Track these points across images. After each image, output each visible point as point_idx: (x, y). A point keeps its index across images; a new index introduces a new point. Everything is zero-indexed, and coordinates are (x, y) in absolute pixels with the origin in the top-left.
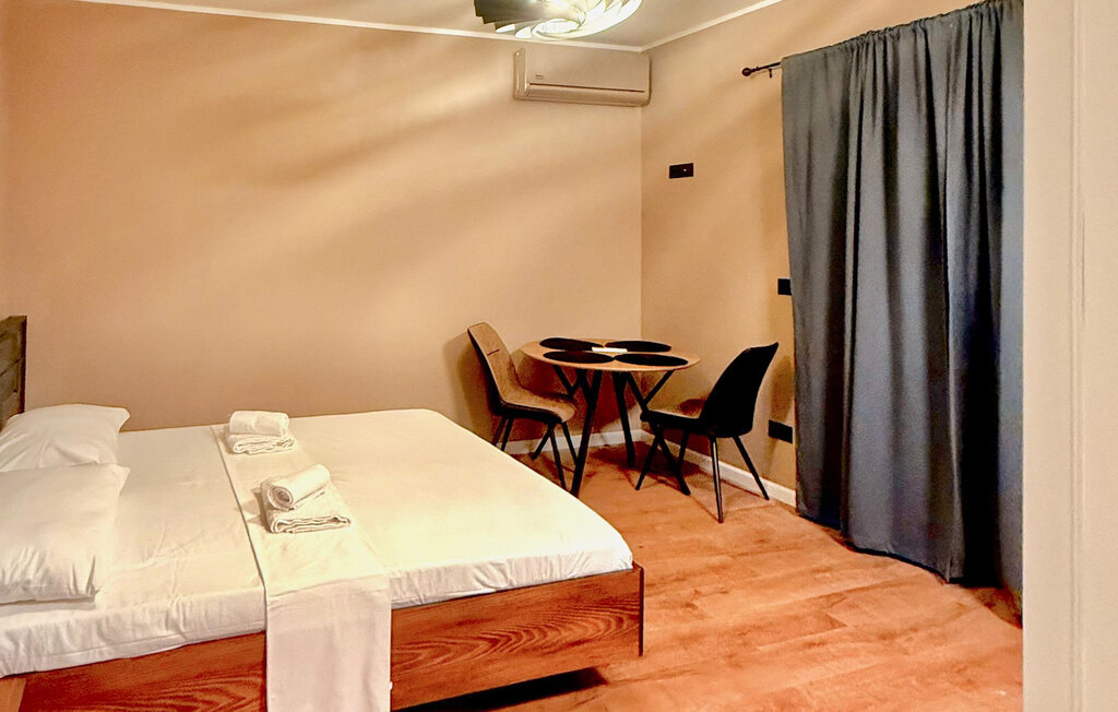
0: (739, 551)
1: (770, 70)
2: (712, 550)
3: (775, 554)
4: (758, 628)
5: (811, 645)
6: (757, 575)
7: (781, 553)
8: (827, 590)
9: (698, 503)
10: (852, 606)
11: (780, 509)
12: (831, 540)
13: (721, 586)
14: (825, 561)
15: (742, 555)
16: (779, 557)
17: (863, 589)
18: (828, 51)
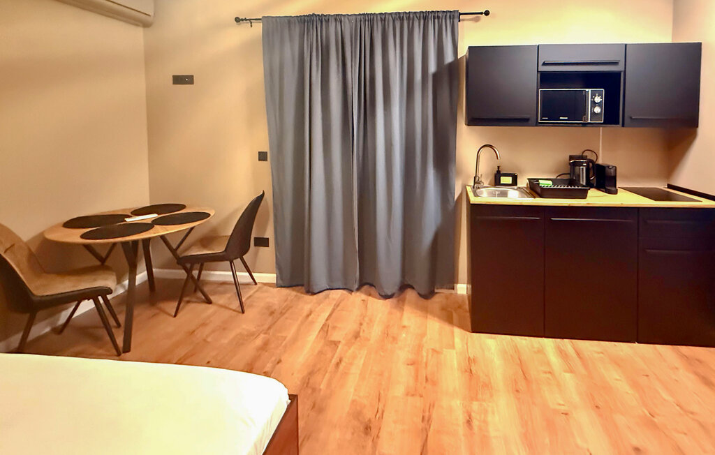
0: (266, 327)
1: (251, 23)
2: (252, 335)
3: (283, 318)
4: (311, 373)
5: (338, 364)
6: (285, 338)
7: (286, 315)
8: (318, 326)
9: (221, 306)
10: (334, 328)
11: (266, 287)
12: (299, 294)
13: (273, 359)
14: (307, 308)
15: (269, 328)
16: (287, 318)
17: (330, 315)
18: (292, 19)
